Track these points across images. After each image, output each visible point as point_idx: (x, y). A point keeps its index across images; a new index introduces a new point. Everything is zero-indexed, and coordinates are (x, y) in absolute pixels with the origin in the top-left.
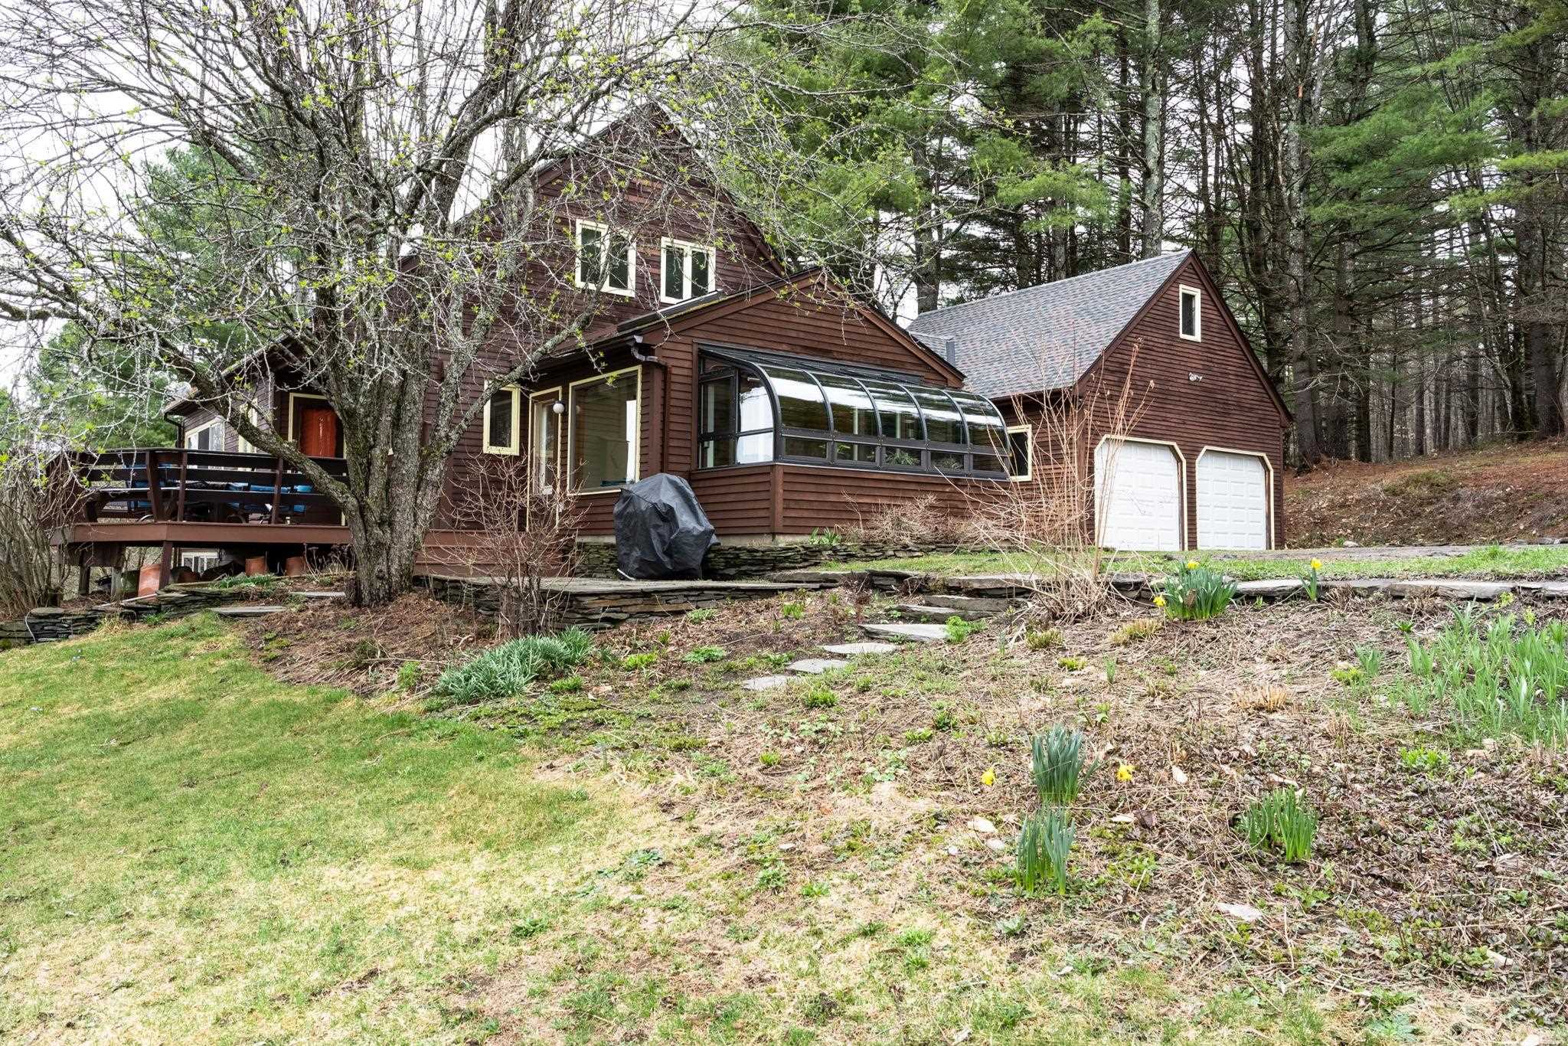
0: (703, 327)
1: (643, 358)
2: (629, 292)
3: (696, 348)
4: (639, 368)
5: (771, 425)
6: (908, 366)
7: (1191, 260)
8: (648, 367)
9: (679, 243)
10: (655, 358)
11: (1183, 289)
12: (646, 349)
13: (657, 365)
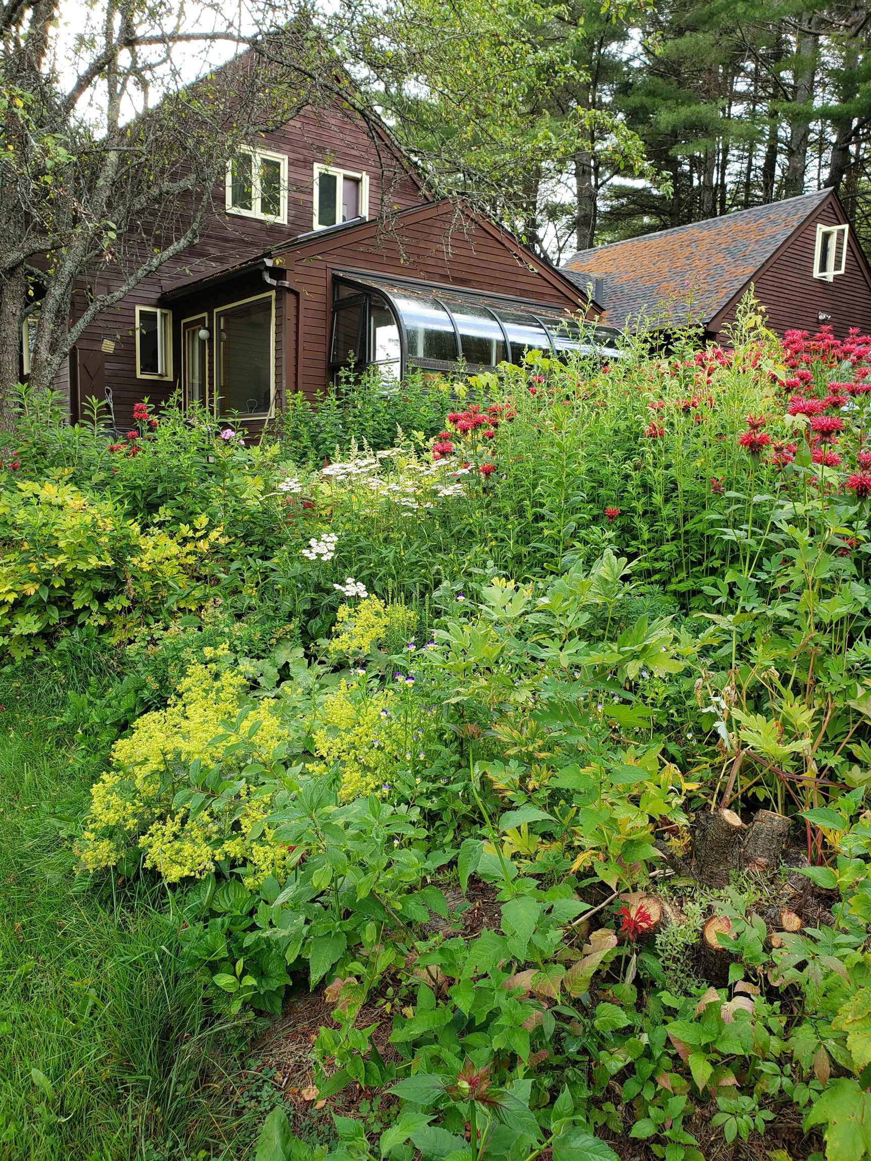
0: (338, 251)
1: (274, 283)
2: (283, 219)
3: (330, 272)
4: (273, 293)
5: (399, 355)
6: (548, 298)
7: (831, 199)
8: (281, 290)
9: (333, 171)
10: (287, 284)
11: (821, 229)
12: (279, 273)
13: (289, 290)
